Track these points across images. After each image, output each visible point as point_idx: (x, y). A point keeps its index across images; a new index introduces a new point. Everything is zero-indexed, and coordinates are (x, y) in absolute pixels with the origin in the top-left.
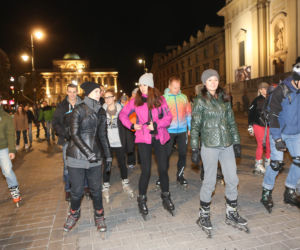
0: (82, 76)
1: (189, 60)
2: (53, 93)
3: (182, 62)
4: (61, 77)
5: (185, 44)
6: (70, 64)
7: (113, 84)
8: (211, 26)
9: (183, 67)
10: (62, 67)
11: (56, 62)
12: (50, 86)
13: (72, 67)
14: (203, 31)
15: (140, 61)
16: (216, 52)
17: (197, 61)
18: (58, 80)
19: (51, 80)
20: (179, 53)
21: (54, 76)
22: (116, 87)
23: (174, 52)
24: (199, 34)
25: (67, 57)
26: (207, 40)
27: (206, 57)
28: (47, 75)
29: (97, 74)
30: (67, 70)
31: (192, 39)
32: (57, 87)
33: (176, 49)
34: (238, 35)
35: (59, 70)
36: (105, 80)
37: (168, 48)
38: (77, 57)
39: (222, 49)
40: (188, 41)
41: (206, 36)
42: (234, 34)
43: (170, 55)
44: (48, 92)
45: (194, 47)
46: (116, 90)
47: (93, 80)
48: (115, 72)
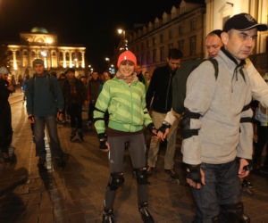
0: (50, 50)
1: (161, 36)
2: (20, 66)
3: (154, 39)
4: (29, 50)
5: (157, 20)
6: (38, 38)
7: (80, 59)
9: (154, 44)
10: (30, 40)
11: (23, 35)
12: (17, 58)
13: (40, 41)
14: (178, 7)
15: (120, 31)
16: (193, 29)
17: (170, 37)
18: (26, 54)
19: (18, 53)
20: (150, 29)
21: (21, 49)
22: (83, 62)
24: (174, 10)
25: (34, 30)
26: (182, 17)
27: (180, 34)
28: (14, 47)
29: (65, 49)
30: (34, 44)
31: (165, 16)
32: (25, 60)
33: (147, 26)
34: (222, 9)
35: (27, 43)
36: (73, 54)
37: (136, 25)
38: (45, 31)
39: (200, 25)
40: (161, 18)
42: (217, 9)
44: (15, 66)
45: (167, 23)
46: (83, 66)
47: (61, 55)
48: (83, 48)
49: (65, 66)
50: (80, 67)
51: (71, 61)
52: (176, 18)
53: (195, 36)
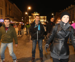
2: (31, 21)
4: (33, 17)
7: (45, 19)
8: (72, 5)
10: (33, 15)
11: (32, 14)
12: (30, 19)
15: (53, 14)
18: (32, 18)
21: (31, 17)
23: (62, 12)
24: (69, 7)
25: (34, 13)
26: (71, 9)
28: (30, 17)
29: (41, 17)
30: (34, 16)
31: (67, 8)
32: (32, 20)
33: (62, 11)
35: (33, 16)
36: (43, 18)
37: (60, 11)
38: (37, 13)
40: (66, 9)
41: (71, 8)
43: (60, 12)
44: (30, 21)
45: (67, 10)
46: (46, 21)
47: (40, 18)
48: (46, 17)
49: (41, 21)
50: (45, 21)
51: (43, 20)
52: (70, 9)
53: (74, 14)
